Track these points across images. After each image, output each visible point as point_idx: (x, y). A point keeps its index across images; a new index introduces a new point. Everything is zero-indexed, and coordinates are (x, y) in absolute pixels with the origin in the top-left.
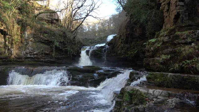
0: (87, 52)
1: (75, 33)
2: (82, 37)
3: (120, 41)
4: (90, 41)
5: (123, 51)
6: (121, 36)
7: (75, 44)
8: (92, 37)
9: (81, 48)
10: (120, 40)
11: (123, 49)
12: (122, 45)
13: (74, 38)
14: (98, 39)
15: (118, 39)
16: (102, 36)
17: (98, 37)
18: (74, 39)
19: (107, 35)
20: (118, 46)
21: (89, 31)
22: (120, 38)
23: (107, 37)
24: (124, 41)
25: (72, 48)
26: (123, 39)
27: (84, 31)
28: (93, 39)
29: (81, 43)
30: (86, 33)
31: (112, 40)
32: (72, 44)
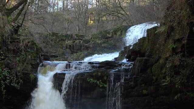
0: (58, 80)
1: (19, 14)
2: (41, 30)
3: (171, 46)
4: (69, 42)
5: (178, 79)
6: (172, 29)
7: (17, 52)
8: (74, 30)
9: (38, 65)
10: (171, 41)
11: (177, 73)
12: (177, 60)
13: (16, 30)
14: (95, 37)
15: (161, 40)
16: (110, 27)
17: (94, 31)
18: (15, 36)
19: (124, 24)
20: (161, 61)
21: (65, 9)
22: (169, 36)
23: (125, 30)
24: (183, 47)
25: (7, 66)
26: (179, 40)
27: (50, 10)
28: (80, 37)
29: (39, 50)
30: (56, 17)
31: (143, 40)
32: (8, 50)
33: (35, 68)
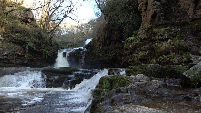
1: (52, 34)
2: (59, 40)
3: (99, 43)
4: (68, 44)
5: (101, 53)
6: (99, 38)
7: (51, 46)
8: (70, 41)
9: (58, 50)
10: (99, 42)
11: (101, 52)
12: (101, 48)
13: (51, 39)
14: (76, 42)
15: (96, 42)
16: (81, 40)
18: (50, 41)
19: (85, 39)
20: (96, 48)
21: (66, 34)
22: (98, 40)
24: (102, 44)
25: (48, 50)
26: (101, 42)
27: (62, 34)
29: (58, 45)
30: (64, 37)
32: (48, 45)
33: (57, 50)
